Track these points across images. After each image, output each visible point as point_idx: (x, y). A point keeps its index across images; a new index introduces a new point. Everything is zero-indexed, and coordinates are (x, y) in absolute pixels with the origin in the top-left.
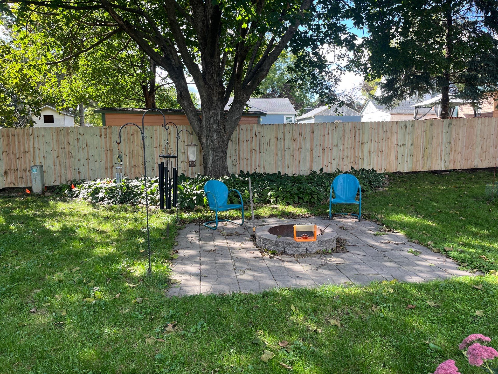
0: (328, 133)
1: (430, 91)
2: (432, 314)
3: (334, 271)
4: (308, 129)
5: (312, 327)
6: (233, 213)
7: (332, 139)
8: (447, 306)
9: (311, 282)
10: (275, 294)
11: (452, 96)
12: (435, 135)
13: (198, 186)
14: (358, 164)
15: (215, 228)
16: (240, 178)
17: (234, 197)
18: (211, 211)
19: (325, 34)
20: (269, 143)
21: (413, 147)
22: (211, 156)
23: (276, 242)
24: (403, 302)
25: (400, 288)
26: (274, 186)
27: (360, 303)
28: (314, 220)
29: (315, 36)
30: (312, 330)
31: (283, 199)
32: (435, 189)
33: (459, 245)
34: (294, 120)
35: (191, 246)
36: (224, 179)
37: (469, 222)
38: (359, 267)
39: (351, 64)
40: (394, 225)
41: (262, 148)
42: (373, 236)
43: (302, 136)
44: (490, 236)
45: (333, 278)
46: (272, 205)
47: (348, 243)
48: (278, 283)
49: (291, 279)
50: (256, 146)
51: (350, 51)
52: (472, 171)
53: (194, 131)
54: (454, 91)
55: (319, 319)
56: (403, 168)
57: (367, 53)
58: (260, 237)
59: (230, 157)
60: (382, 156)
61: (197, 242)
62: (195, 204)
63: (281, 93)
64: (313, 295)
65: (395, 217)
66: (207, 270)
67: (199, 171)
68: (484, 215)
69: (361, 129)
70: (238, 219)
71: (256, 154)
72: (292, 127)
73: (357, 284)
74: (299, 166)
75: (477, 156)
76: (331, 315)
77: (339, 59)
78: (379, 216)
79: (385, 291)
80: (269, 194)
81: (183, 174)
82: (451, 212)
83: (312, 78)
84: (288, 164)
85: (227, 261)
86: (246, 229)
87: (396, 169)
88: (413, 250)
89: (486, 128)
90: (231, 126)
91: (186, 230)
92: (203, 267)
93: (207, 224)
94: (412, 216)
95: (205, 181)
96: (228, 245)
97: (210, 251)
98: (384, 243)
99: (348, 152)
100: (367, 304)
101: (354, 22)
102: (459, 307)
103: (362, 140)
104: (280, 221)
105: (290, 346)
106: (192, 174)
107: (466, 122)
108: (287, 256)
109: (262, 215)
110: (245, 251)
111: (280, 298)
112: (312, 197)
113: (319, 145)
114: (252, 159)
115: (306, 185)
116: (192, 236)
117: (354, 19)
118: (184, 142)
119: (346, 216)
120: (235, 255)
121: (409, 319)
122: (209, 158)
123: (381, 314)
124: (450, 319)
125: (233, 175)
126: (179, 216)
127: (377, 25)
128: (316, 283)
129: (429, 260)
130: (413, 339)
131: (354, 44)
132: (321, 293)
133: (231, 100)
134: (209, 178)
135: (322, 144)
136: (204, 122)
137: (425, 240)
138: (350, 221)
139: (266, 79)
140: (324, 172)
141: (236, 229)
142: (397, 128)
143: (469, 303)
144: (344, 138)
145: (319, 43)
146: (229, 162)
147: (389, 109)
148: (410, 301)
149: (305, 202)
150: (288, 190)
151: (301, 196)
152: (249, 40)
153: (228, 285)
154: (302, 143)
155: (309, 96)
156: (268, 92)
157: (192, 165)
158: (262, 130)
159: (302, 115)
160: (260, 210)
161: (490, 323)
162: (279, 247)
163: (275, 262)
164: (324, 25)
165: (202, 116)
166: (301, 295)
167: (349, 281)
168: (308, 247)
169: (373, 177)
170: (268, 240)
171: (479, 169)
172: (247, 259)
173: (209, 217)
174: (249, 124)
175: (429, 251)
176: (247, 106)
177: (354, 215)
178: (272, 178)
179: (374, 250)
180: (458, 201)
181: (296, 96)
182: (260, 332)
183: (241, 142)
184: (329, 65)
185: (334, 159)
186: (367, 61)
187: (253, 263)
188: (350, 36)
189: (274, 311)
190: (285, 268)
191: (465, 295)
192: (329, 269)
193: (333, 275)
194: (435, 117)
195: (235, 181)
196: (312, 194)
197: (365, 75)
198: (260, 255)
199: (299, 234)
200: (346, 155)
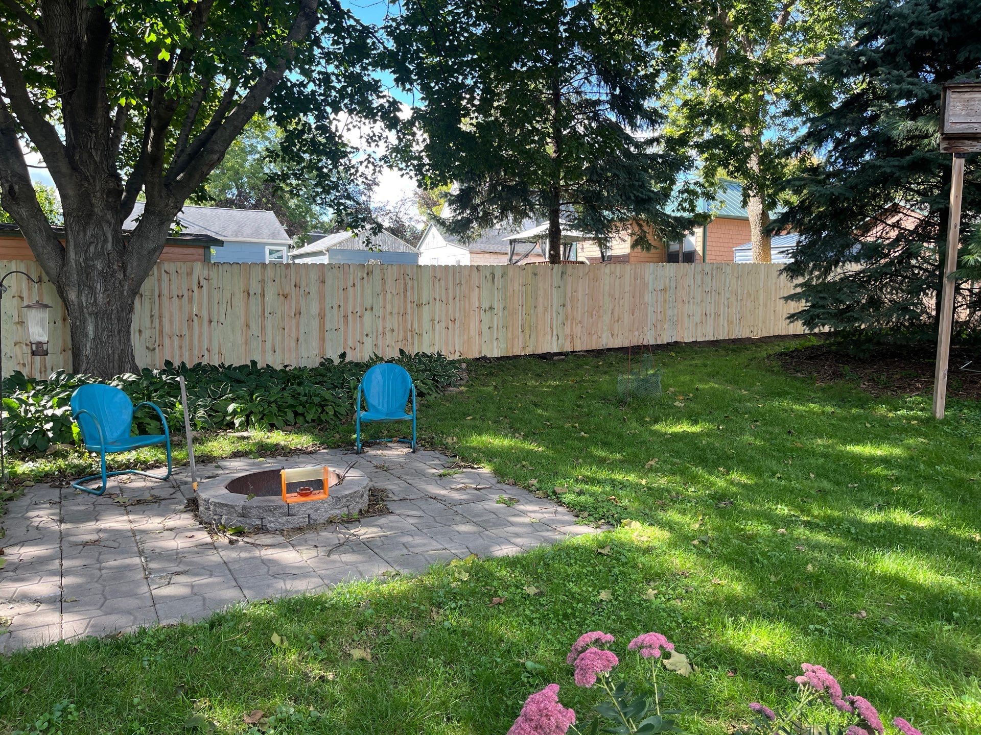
0: (354, 285)
1: (531, 214)
2: (532, 608)
3: (363, 554)
4: (314, 276)
5: (315, 670)
6: (146, 454)
7: (362, 296)
8: (555, 590)
9: (317, 581)
10: (238, 617)
11: (565, 224)
12: (541, 292)
13: (56, 400)
14: (413, 344)
15: (101, 492)
16: (164, 377)
17: (148, 420)
18: (90, 452)
19: (339, 92)
20: (230, 303)
21: (506, 312)
22: (91, 329)
23: (244, 508)
24: (483, 594)
25: (480, 569)
26: (243, 391)
27: (409, 609)
28: (328, 457)
29: (320, 95)
30: (314, 678)
31: (262, 418)
32: (543, 387)
33: (577, 481)
34: (286, 256)
35: (39, 536)
36: (125, 381)
37: (593, 441)
38: (410, 539)
39: (394, 154)
40: (475, 455)
41: (216, 313)
42: (437, 478)
43: (302, 289)
44: (623, 462)
45: (361, 569)
46: (238, 431)
47: (390, 495)
48: (246, 592)
49: (274, 581)
50: (200, 309)
51: (390, 130)
52: (598, 353)
53: (47, 273)
54: (568, 216)
55: (329, 653)
56: (492, 350)
57: (421, 138)
58: (207, 501)
59: (140, 331)
60: (454, 329)
61: (55, 527)
62: (49, 440)
63: (259, 200)
64: (319, 607)
65: (476, 440)
66: (79, 586)
67: (62, 364)
68: (616, 428)
69: (415, 278)
70: (158, 467)
71: (201, 325)
72: (278, 269)
73: (405, 572)
74: (297, 349)
75: (605, 328)
76: (353, 641)
77: (369, 143)
78: (449, 440)
79: (455, 580)
80: (230, 408)
81: (19, 373)
82: (567, 425)
83: (318, 176)
84: (273, 346)
85: (128, 561)
86: (177, 487)
87: (480, 353)
88: (506, 497)
89: (617, 280)
90: (138, 266)
91: (25, 501)
92: (66, 581)
93: (81, 484)
94: (505, 436)
95: (74, 387)
96: (133, 525)
97: (85, 544)
98: (457, 490)
99: (393, 322)
100: (422, 607)
101: (395, 76)
102: (575, 589)
103: (419, 299)
104: (254, 464)
105: (266, 720)
106: (44, 370)
107: (587, 270)
108: (269, 536)
109: (215, 454)
110: (172, 534)
111: (248, 624)
112: (323, 411)
113: (336, 307)
114: (191, 336)
115: (310, 387)
116: (41, 513)
117: (394, 72)
118: (22, 298)
119: (390, 444)
120: (149, 545)
121: (494, 625)
122: (87, 335)
123: (446, 623)
124: (561, 612)
125: (147, 372)
126: (6, 471)
127: (437, 87)
128: (326, 582)
129: (531, 512)
130: (499, 660)
131: (397, 119)
132: (334, 602)
133: (139, 208)
134: (88, 379)
135: (342, 305)
136: (72, 255)
137: (525, 478)
138: (397, 452)
139: (223, 169)
140: (348, 359)
141: (152, 488)
142: (479, 278)
143: (589, 581)
144: (385, 295)
145: (329, 109)
146: (138, 344)
147: (464, 243)
148: (496, 592)
149: (308, 422)
150: (272, 400)
151: (300, 410)
152: (175, 86)
153: (129, 612)
154: (303, 303)
155: (316, 209)
156: (229, 196)
157: (39, 350)
158: (213, 274)
159: (303, 246)
160: (210, 444)
161: (621, 610)
162: (249, 517)
163: (242, 549)
164: (337, 76)
165: (67, 241)
166: (295, 611)
167: (390, 569)
168: (310, 512)
169: (439, 368)
170: (226, 505)
171: (609, 350)
172: (177, 552)
173: (85, 468)
174: (184, 261)
175: (531, 497)
176: (178, 224)
177: (404, 440)
178: (238, 375)
179: (439, 505)
180: (577, 406)
181: (289, 208)
182: (202, 703)
183: (165, 300)
184: (350, 153)
185: (367, 335)
186: (422, 151)
187: (190, 558)
188: (388, 101)
189: (235, 654)
190: (262, 560)
191: (583, 567)
192: (353, 551)
193: (362, 562)
194: (542, 259)
195: (151, 383)
196: (322, 406)
197: (419, 177)
198: (208, 539)
199: (292, 487)
200: (389, 326)
